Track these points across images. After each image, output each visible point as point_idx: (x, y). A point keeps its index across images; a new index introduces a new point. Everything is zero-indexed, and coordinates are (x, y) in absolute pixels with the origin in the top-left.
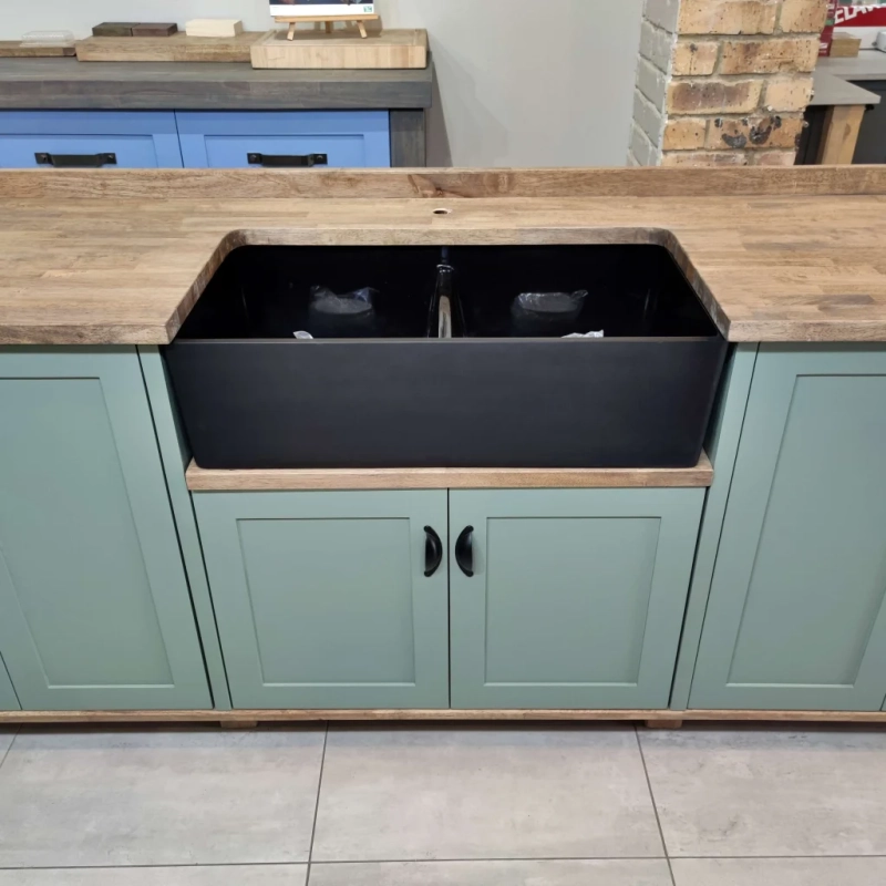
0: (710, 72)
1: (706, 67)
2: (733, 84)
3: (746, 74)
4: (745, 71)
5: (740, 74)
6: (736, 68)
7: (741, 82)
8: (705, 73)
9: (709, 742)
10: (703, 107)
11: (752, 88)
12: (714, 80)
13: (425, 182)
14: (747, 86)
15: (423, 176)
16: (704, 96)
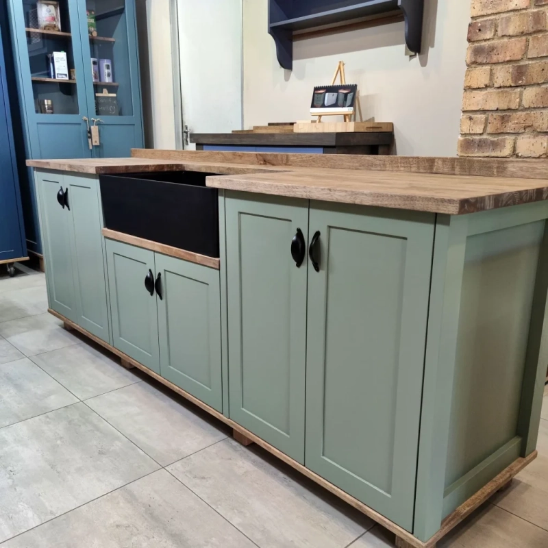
0: (481, 132)
1: (479, 129)
2: (496, 139)
3: (502, 133)
4: (501, 131)
5: (499, 133)
6: (497, 130)
7: (500, 138)
8: (478, 132)
9: (248, 456)
10: (478, 152)
11: (507, 142)
12: (485, 137)
13: (261, 158)
14: (504, 141)
15: (260, 155)
16: (478, 146)
